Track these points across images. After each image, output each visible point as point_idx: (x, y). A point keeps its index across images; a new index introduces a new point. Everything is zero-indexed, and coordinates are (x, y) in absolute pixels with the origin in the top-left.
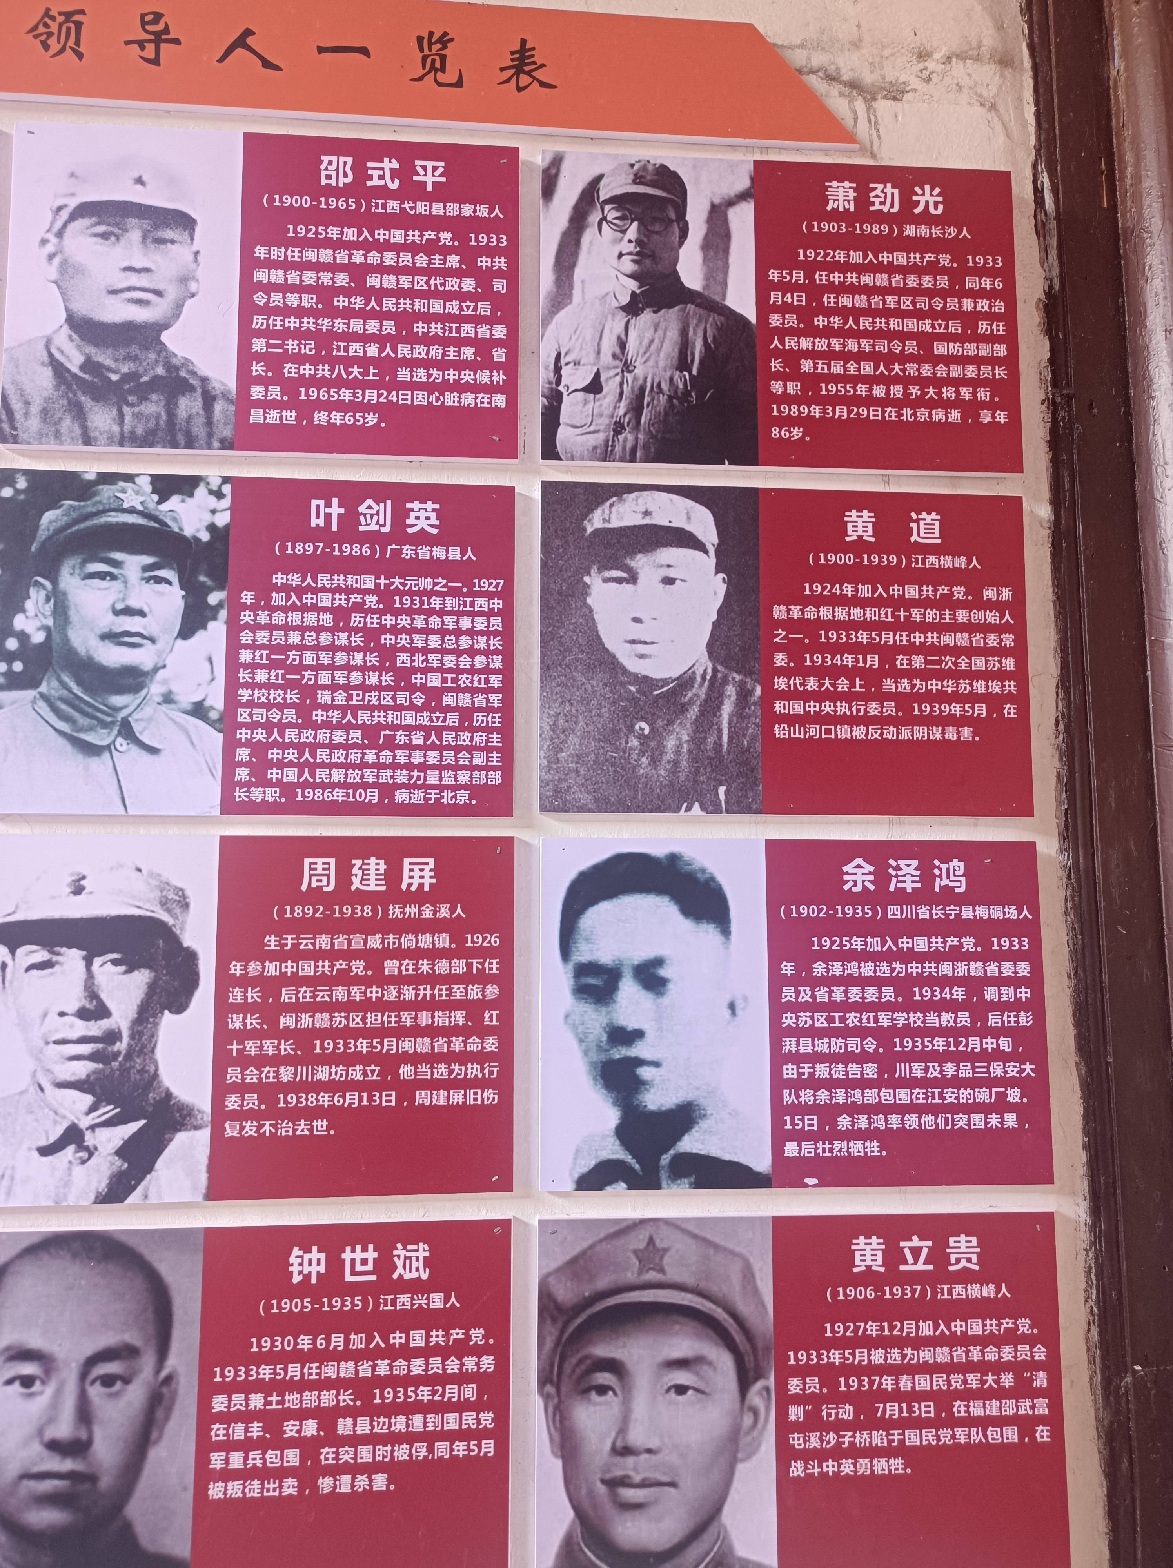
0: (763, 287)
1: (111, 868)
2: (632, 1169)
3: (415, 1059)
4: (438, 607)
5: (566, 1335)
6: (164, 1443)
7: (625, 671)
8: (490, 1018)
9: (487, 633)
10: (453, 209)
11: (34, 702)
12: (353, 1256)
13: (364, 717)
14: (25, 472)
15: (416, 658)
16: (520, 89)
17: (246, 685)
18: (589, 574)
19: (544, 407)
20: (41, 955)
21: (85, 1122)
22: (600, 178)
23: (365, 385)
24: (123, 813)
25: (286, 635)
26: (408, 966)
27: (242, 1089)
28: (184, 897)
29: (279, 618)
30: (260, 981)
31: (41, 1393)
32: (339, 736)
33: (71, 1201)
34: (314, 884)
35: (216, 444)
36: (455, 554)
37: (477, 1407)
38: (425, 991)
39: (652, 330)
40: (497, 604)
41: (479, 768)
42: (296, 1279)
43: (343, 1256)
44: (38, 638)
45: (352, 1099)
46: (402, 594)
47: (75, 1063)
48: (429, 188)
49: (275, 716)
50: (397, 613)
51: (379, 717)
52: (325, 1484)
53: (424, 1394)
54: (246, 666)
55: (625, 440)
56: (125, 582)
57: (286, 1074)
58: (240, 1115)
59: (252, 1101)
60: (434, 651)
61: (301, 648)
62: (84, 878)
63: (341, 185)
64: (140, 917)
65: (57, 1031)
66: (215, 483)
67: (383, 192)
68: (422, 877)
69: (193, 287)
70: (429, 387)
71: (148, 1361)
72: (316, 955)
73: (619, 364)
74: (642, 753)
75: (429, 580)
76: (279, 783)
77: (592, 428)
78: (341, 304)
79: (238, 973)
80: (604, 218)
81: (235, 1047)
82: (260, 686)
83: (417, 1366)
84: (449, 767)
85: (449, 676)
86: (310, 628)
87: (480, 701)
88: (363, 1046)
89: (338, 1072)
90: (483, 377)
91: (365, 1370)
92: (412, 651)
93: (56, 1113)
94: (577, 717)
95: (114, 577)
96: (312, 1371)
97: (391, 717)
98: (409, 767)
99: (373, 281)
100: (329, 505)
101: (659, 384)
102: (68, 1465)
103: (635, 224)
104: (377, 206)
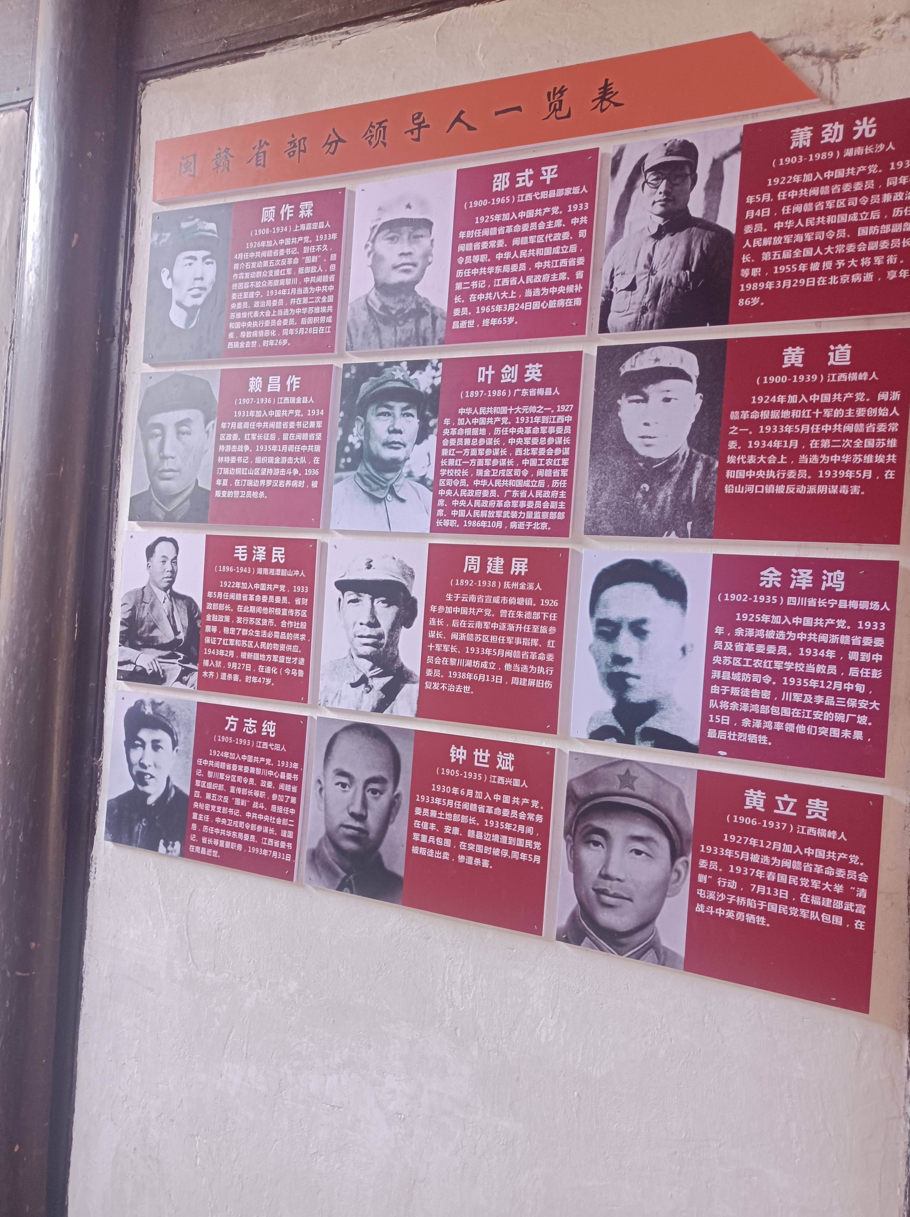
0: (742, 207)
1: (383, 557)
2: (620, 732)
3: (512, 661)
4: (538, 422)
5: (579, 812)
6: (395, 823)
7: (637, 454)
8: (551, 644)
9: (563, 435)
10: (560, 193)
11: (355, 477)
12: (479, 754)
13: (498, 483)
14: (355, 365)
15: (525, 450)
16: (602, 111)
17: (444, 467)
18: (620, 398)
19: (603, 303)
20: (354, 596)
21: (369, 674)
22: (646, 155)
23: (507, 301)
24: (389, 530)
25: (463, 441)
26: (511, 614)
27: (433, 667)
28: (412, 572)
29: (461, 432)
30: (443, 615)
31: (349, 791)
32: (485, 493)
33: (362, 709)
34: (470, 569)
35: (437, 342)
36: (548, 392)
37: (533, 838)
38: (519, 627)
39: (669, 247)
40: (569, 419)
41: (553, 510)
42: (453, 760)
43: (474, 753)
44: (358, 446)
45: (482, 677)
46: (520, 415)
47: (366, 647)
48: (548, 182)
49: (456, 483)
50: (517, 426)
51: (505, 483)
52: (461, 858)
53: (508, 826)
54: (444, 457)
55: (648, 317)
56: (394, 417)
57: (453, 662)
58: (432, 679)
59: (437, 673)
60: (535, 446)
61: (470, 447)
62: (371, 561)
63: (503, 189)
64: (394, 581)
65: (359, 631)
66: (435, 362)
67: (525, 190)
68: (521, 568)
69: (430, 259)
70: (541, 299)
71: (390, 786)
72: (469, 605)
73: (648, 271)
74: (644, 502)
75: (534, 407)
76: (457, 517)
77: (628, 312)
78: (499, 257)
79: (434, 611)
80: (646, 181)
81: (431, 646)
82: (450, 467)
83: (506, 813)
84: (538, 510)
85: (541, 460)
86: (475, 437)
87: (556, 473)
88: (488, 652)
89: (476, 663)
90: (570, 289)
91: (481, 809)
92: (524, 446)
93: (358, 669)
94: (608, 482)
95: (389, 415)
96: (458, 805)
97: (511, 483)
98: (518, 509)
99: (516, 242)
100: (487, 370)
101: (671, 280)
102: (357, 825)
103: (665, 181)
104: (521, 198)
